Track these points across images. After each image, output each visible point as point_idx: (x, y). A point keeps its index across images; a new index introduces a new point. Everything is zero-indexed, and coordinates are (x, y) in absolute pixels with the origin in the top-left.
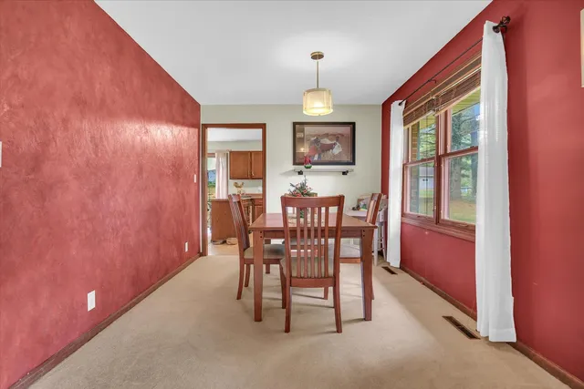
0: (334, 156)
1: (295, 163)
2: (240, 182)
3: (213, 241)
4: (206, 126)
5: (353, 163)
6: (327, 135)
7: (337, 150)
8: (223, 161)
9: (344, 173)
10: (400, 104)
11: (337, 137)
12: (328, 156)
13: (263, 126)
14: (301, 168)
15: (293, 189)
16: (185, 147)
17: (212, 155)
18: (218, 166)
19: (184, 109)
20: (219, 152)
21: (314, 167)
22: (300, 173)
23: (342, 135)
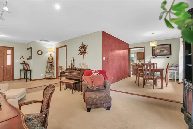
0: (164, 53)
1: (152, 56)
2: (140, 60)
3: (132, 74)
4: (130, 48)
5: (171, 55)
6: (162, 48)
7: (165, 51)
8: (136, 55)
9: (168, 58)
10: (182, 39)
11: (165, 48)
12: (163, 53)
13: (144, 47)
14: (154, 57)
15: (148, 62)
16: (126, 54)
17: (133, 54)
18: (134, 56)
19: (126, 46)
20: (134, 52)
21: (158, 56)
22: (154, 58)
23: (167, 47)
